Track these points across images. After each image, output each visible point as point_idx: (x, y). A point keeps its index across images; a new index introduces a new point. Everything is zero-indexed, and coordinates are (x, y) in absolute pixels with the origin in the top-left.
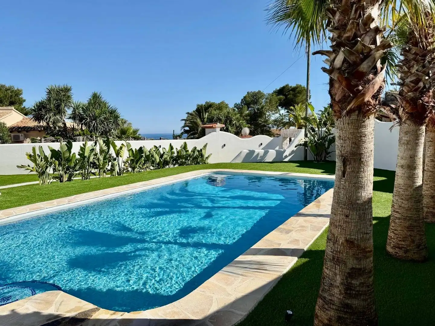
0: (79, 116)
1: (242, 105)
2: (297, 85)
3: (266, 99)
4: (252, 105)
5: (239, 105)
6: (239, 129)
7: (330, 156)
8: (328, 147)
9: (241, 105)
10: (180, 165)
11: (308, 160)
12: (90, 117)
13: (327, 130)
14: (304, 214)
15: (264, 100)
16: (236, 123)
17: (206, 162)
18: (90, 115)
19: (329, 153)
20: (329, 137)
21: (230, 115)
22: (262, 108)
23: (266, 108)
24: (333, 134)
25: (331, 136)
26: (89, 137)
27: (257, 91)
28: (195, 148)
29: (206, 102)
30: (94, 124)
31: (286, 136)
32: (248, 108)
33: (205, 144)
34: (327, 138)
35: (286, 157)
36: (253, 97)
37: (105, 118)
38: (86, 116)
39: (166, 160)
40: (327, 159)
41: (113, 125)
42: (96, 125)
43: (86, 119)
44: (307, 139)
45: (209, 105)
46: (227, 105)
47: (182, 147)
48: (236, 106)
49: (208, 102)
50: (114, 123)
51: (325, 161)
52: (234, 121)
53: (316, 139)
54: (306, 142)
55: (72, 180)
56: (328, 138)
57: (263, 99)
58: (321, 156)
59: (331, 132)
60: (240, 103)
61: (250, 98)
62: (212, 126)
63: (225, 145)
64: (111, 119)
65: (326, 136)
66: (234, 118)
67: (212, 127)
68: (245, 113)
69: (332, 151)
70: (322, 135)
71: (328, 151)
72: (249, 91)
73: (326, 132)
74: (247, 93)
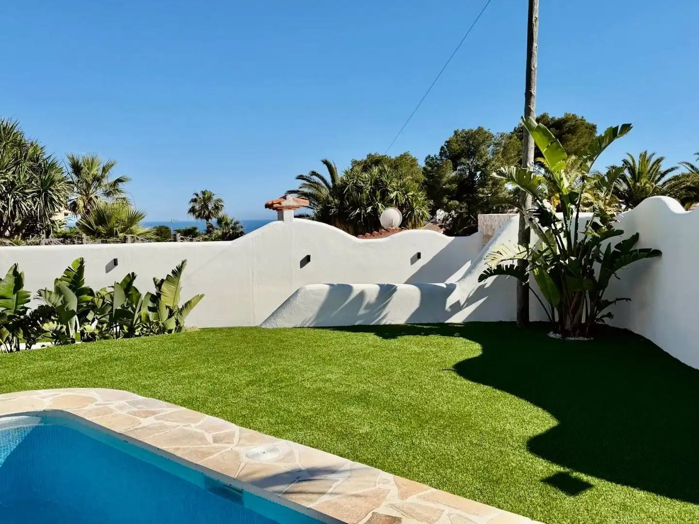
1: (443, 160)
2: (566, 114)
3: (496, 145)
4: (463, 160)
5: (436, 158)
7: (609, 315)
9: (440, 159)
11: (531, 320)
13: (597, 220)
15: (491, 147)
19: (607, 303)
20: (604, 244)
21: (384, 179)
22: (485, 165)
23: (493, 165)
24: (620, 232)
25: (615, 240)
27: (475, 128)
29: (370, 156)
31: (490, 233)
32: (455, 166)
34: (598, 250)
35: (457, 307)
36: (467, 142)
45: (374, 160)
48: (430, 161)
49: (373, 154)
52: (391, 192)
56: (603, 249)
57: (489, 146)
58: (574, 312)
59: (616, 227)
60: (438, 154)
61: (459, 145)
63: (308, 259)
65: (596, 241)
66: (393, 184)
68: (447, 176)
69: (617, 299)
70: (581, 237)
71: (603, 298)
72: (458, 130)
73: (595, 226)
74: (453, 134)
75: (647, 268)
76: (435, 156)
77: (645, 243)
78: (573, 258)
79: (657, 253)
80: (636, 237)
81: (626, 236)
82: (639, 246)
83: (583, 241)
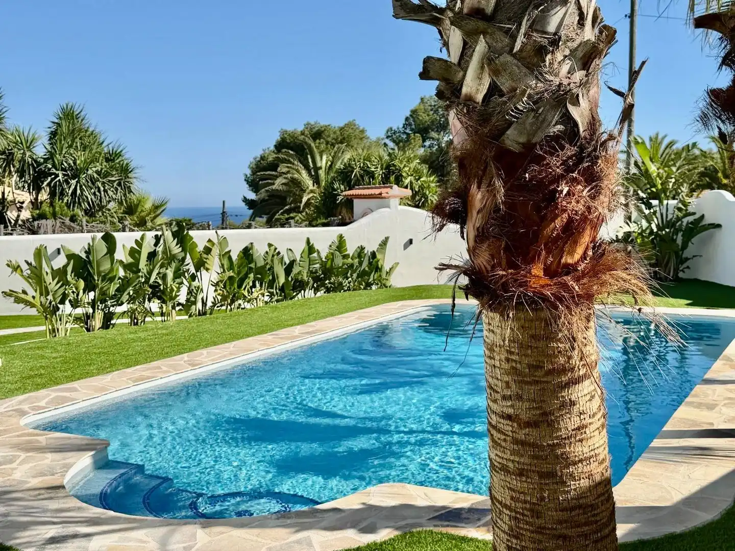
0: (34, 168)
1: (408, 134)
4: (434, 134)
5: (400, 132)
6: (420, 200)
7: (688, 267)
8: (685, 246)
9: (405, 133)
10: (328, 291)
12: (63, 170)
13: (680, 205)
14: (717, 381)
16: (411, 182)
17: (388, 284)
18: (63, 164)
19: (687, 259)
20: (685, 221)
21: (396, 162)
24: (694, 214)
25: (691, 219)
26: (67, 221)
28: (362, 248)
30: (75, 189)
32: (424, 141)
33: (384, 238)
34: (681, 225)
37: (98, 173)
38: (54, 166)
39: (300, 277)
40: (681, 275)
41: (117, 190)
42: (79, 192)
43: (54, 174)
44: (633, 228)
45: (314, 130)
46: (363, 131)
47: (334, 247)
48: (391, 134)
50: (119, 184)
51: (677, 279)
53: (654, 226)
54: (628, 235)
55: (114, 325)
56: (684, 224)
59: (691, 210)
60: (401, 126)
61: (428, 115)
62: (380, 194)
63: (411, 242)
64: (113, 176)
65: (679, 219)
66: (407, 169)
67: (379, 196)
69: (694, 256)
70: (670, 217)
71: (684, 256)
72: (425, 96)
73: (680, 209)
74: (419, 101)
75: (711, 237)
76: (398, 129)
77: (708, 220)
78: (667, 230)
79: (719, 226)
80: (703, 217)
81: (696, 216)
82: (703, 223)
83: (671, 219)
